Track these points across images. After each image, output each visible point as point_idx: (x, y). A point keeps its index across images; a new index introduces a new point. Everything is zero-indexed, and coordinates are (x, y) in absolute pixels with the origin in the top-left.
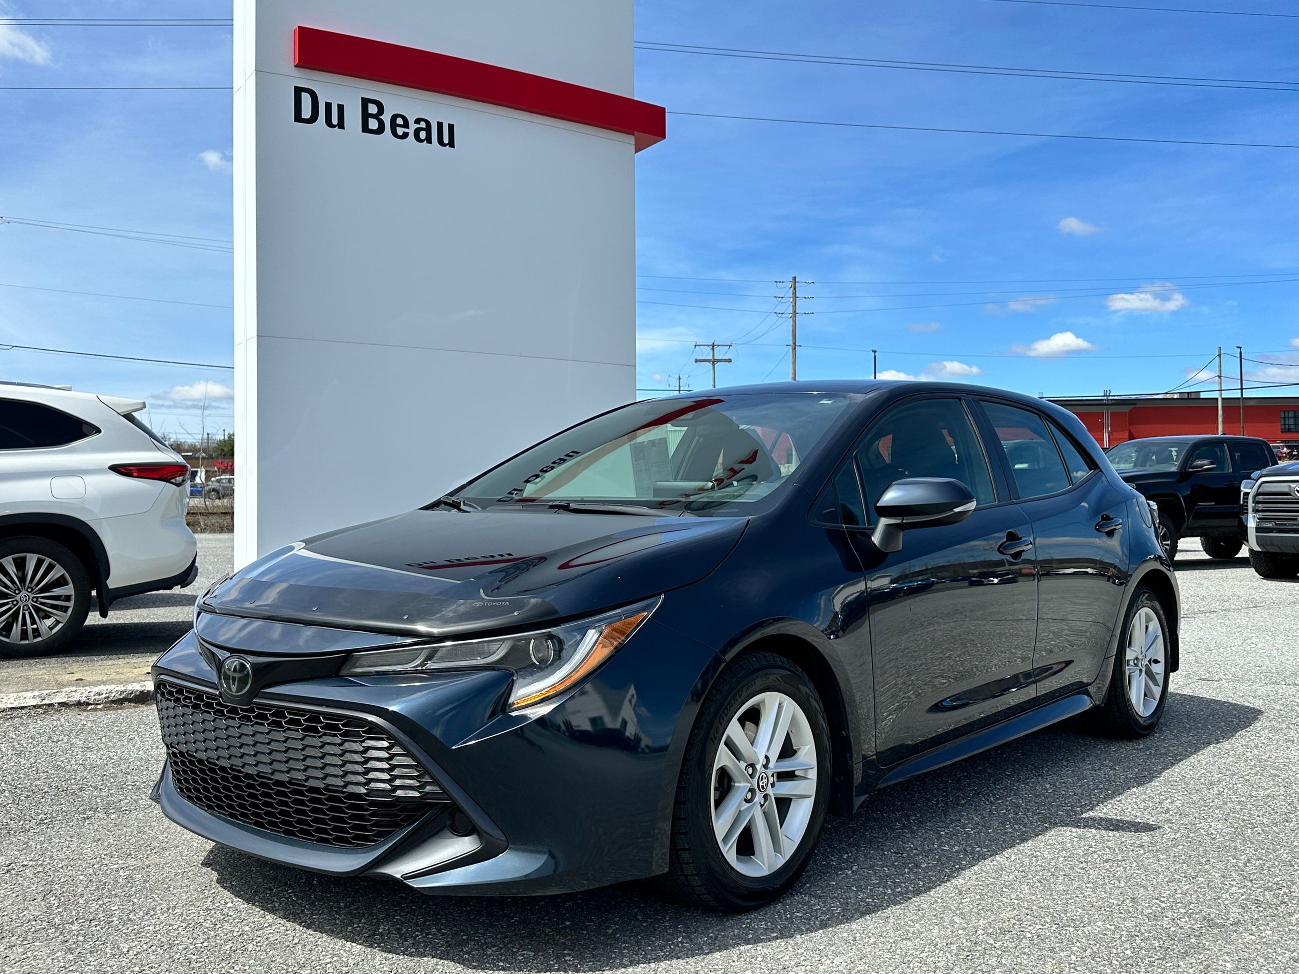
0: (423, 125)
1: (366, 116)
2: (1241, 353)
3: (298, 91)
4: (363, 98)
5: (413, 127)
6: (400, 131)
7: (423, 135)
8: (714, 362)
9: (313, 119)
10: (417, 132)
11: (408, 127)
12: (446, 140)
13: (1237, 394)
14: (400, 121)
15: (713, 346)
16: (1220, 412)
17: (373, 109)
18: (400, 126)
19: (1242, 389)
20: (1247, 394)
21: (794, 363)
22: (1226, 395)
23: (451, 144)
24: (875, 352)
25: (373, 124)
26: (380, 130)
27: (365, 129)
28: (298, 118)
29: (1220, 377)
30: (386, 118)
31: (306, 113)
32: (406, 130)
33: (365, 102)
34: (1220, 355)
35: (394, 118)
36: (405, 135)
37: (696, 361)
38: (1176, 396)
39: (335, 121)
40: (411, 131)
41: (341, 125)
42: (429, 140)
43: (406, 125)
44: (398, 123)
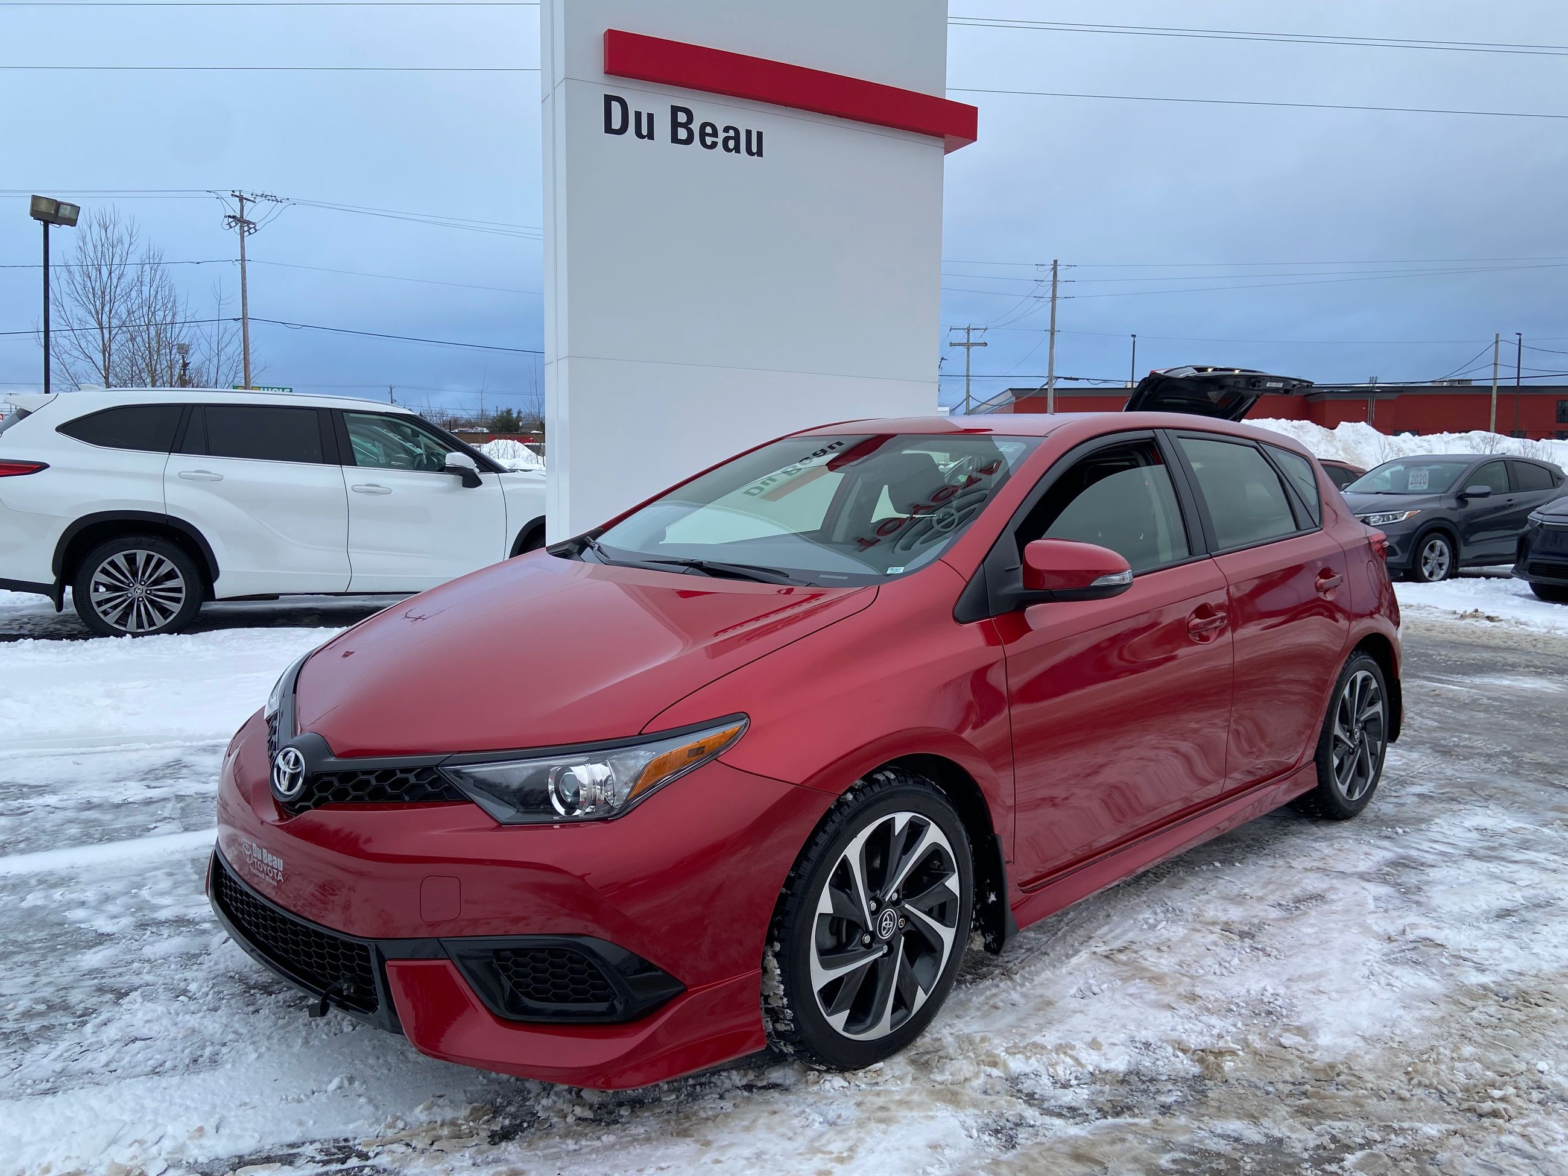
0: (732, 133)
1: (675, 125)
2: (1520, 339)
3: (608, 99)
4: (672, 106)
5: (722, 135)
6: (709, 140)
7: (731, 144)
8: (968, 345)
9: (623, 130)
10: (726, 141)
11: (717, 137)
12: (754, 149)
13: (1513, 383)
14: (709, 130)
15: (969, 330)
16: (1494, 402)
17: (682, 118)
18: (709, 135)
19: (1518, 378)
20: (1524, 383)
21: (1052, 347)
22: (1500, 383)
23: (760, 153)
24: (1134, 336)
25: (682, 134)
26: (689, 141)
27: (675, 139)
28: (609, 129)
29: (1495, 364)
30: (695, 127)
31: (616, 124)
32: (715, 139)
33: (675, 110)
34: (1497, 342)
35: (703, 126)
36: (714, 145)
37: (951, 344)
38: (1445, 384)
39: (645, 132)
40: (720, 140)
41: (651, 136)
42: (737, 149)
43: (715, 134)
44: (708, 131)
